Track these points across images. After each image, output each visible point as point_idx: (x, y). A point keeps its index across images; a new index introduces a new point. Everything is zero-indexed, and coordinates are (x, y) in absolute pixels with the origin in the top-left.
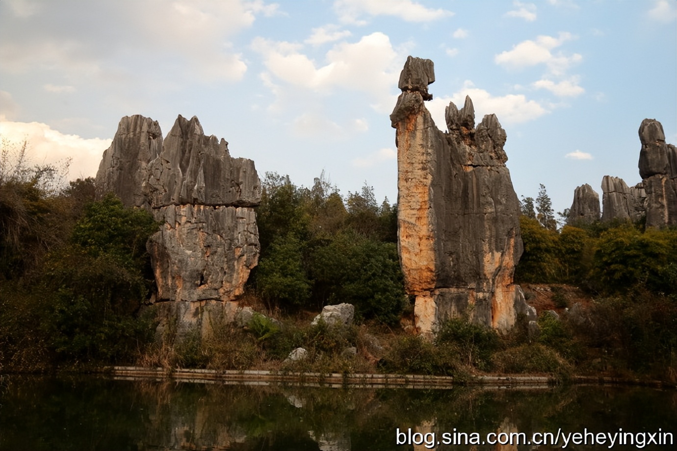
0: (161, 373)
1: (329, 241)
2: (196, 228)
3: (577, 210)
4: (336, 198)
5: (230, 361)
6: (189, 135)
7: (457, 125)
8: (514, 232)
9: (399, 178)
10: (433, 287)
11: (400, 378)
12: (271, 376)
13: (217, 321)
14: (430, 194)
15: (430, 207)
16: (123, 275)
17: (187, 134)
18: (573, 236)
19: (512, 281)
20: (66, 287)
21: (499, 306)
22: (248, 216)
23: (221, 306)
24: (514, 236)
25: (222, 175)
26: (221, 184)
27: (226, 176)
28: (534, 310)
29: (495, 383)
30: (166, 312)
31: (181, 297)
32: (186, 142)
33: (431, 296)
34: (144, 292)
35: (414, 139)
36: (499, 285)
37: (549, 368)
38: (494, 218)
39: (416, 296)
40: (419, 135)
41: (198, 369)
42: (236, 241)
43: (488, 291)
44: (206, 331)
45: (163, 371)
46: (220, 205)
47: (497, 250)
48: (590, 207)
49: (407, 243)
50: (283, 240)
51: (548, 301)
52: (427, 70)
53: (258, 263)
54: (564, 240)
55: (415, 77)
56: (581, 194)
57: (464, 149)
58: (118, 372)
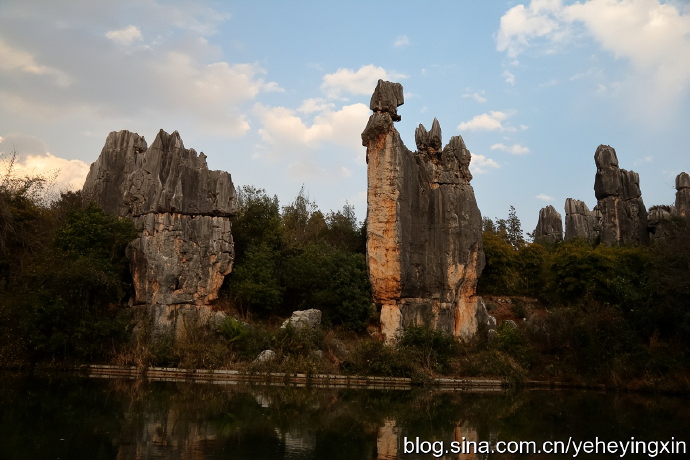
0: (135, 371)
1: (301, 252)
2: (173, 235)
3: (541, 230)
4: (318, 216)
5: (200, 361)
6: (170, 148)
7: (425, 145)
8: (477, 246)
9: (368, 193)
10: (399, 296)
11: (361, 379)
12: (240, 376)
13: (190, 323)
14: (396, 209)
15: (397, 221)
16: (101, 277)
17: (167, 147)
18: (533, 251)
19: (475, 292)
20: (45, 288)
21: (461, 315)
22: (223, 225)
23: (195, 309)
24: (477, 249)
25: (200, 187)
26: (199, 194)
27: (204, 188)
28: (494, 320)
29: (451, 385)
30: (143, 315)
31: (156, 301)
32: (166, 155)
33: (397, 304)
34: (121, 294)
35: (383, 156)
36: (461, 296)
37: (503, 372)
38: (457, 233)
39: (383, 304)
40: (388, 153)
41: (170, 367)
42: (211, 249)
43: (451, 301)
44: (180, 333)
45: (137, 369)
46: (196, 214)
47: (460, 263)
48: (553, 227)
49: (375, 254)
50: (257, 249)
51: (508, 312)
52: (396, 92)
53: (232, 270)
54: (524, 255)
55: (385, 99)
56: (545, 215)
57: (431, 167)
58: (94, 370)
